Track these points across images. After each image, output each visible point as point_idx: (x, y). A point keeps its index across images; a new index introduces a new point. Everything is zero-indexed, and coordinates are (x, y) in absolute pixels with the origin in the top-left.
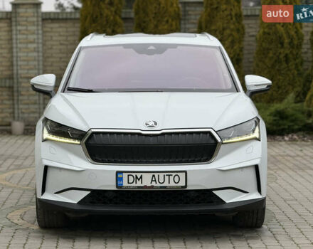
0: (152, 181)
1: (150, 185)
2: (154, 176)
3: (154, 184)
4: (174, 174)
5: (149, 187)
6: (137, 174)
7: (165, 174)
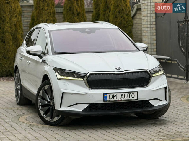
0: (121, 97)
1: (120, 99)
2: (122, 95)
3: (122, 99)
4: (132, 93)
5: (120, 100)
6: (114, 94)
7: (128, 93)
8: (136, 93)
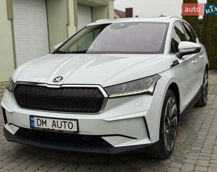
0: (53, 125)
1: (52, 128)
2: (54, 121)
4: (68, 121)
7: (62, 121)
8: (76, 121)
